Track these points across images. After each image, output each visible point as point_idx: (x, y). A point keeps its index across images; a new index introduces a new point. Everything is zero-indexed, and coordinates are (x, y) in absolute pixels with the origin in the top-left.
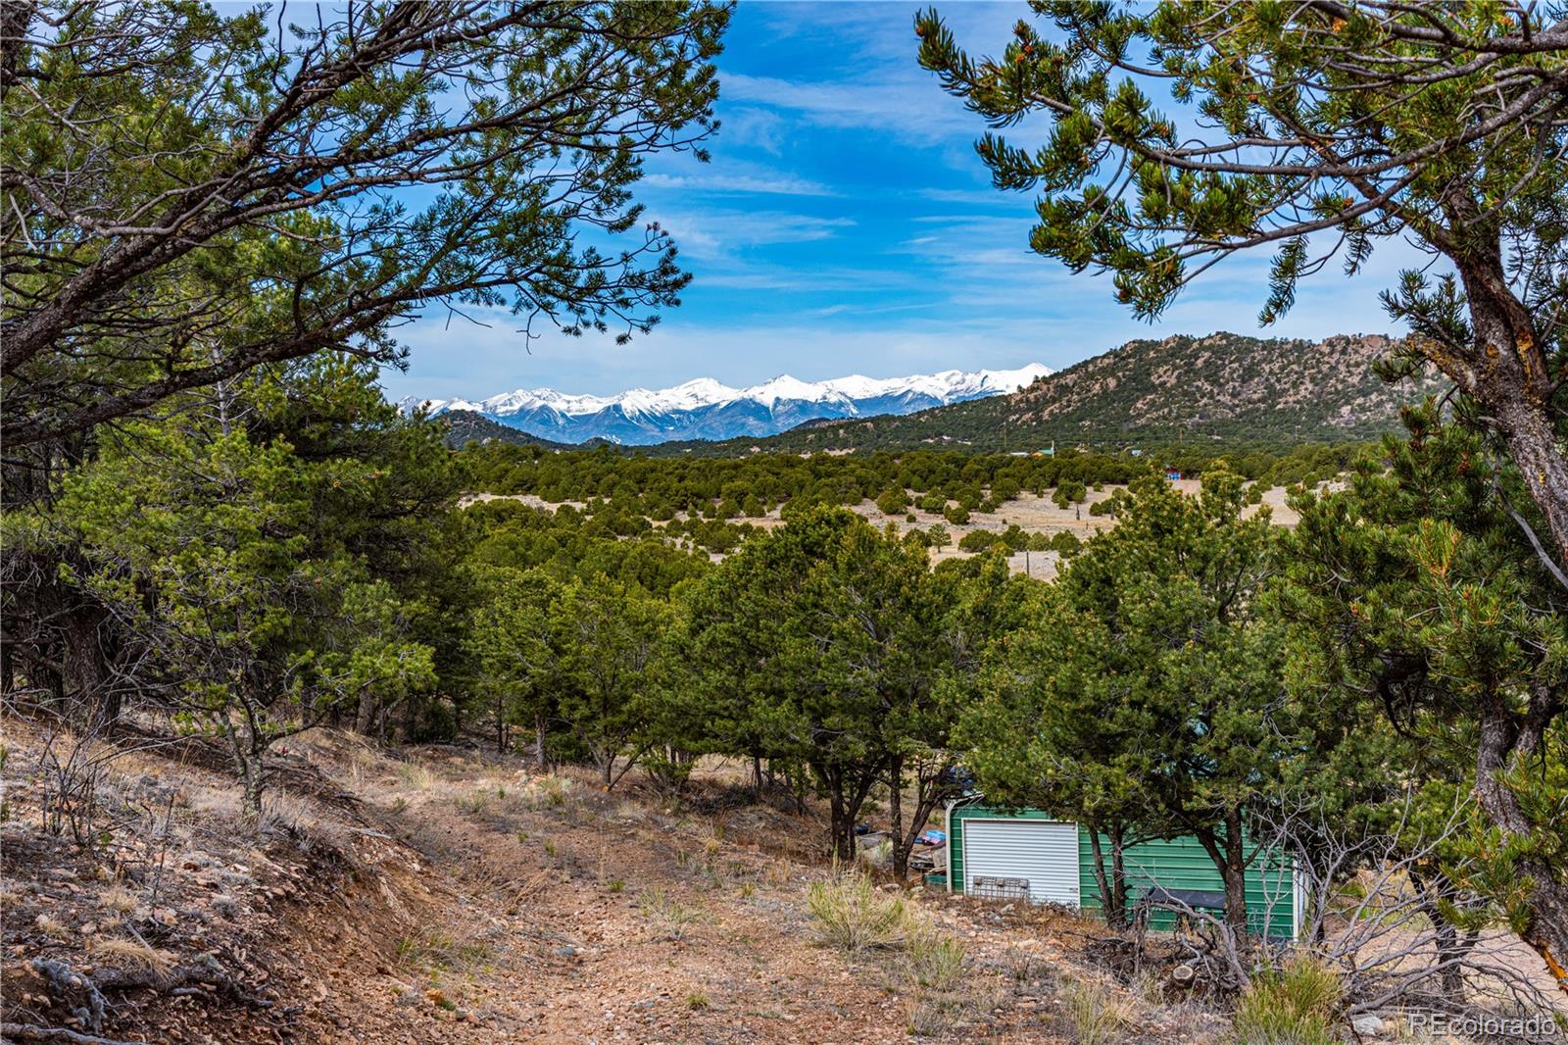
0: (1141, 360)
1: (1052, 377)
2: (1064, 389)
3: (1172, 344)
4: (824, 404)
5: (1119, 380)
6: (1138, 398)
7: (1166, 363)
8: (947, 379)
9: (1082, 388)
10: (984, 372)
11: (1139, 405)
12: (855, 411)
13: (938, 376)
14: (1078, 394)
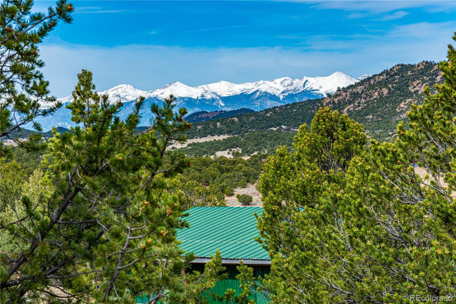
0: (403, 76)
1: (349, 88)
2: (356, 96)
3: (421, 67)
4: (202, 101)
5: (389, 90)
6: (401, 101)
7: (418, 79)
8: (282, 83)
9: (367, 95)
10: (305, 78)
11: (402, 105)
12: (223, 104)
13: (276, 81)
14: (365, 98)
